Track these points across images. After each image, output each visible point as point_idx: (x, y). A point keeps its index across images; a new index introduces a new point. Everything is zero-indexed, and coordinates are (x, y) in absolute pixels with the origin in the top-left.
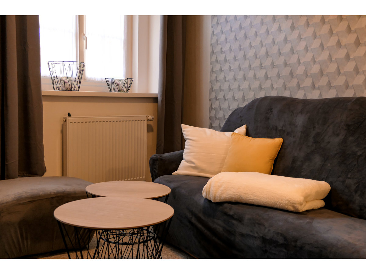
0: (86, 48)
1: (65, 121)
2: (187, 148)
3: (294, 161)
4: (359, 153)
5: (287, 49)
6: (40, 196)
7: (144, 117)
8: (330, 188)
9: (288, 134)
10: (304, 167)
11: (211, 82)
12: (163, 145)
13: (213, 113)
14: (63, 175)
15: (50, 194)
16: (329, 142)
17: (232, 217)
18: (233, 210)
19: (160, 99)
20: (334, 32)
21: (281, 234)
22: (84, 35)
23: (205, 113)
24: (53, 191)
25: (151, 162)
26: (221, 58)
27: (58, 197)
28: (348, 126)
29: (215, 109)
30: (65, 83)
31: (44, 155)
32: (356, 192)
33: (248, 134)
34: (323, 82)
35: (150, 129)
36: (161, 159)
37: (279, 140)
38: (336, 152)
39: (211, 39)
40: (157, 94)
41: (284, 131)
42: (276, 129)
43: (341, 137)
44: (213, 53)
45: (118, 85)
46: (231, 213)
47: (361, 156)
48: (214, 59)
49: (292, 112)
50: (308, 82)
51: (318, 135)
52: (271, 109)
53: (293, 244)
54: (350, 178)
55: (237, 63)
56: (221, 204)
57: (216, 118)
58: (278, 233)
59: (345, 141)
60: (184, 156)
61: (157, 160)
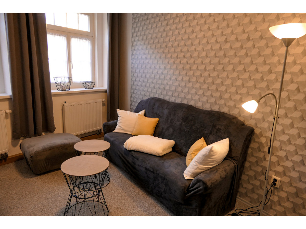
0: (72, 68)
1: (64, 106)
2: (119, 120)
3: (163, 129)
4: (186, 130)
5: (162, 77)
6: (53, 147)
7: (101, 100)
8: (175, 143)
9: (161, 117)
10: (166, 132)
11: (131, 85)
12: (110, 112)
13: (132, 99)
14: (64, 132)
15: (58, 146)
16: (175, 124)
17: (135, 157)
18: (135, 155)
19: (108, 91)
20: (181, 74)
21: (152, 168)
22: (71, 61)
23: (129, 99)
24: (59, 144)
25: (103, 126)
26: (136, 75)
27: (62, 146)
28: (183, 118)
29: (133, 97)
30: (63, 87)
31: (54, 121)
32: (184, 146)
33: (145, 115)
34: (176, 94)
35: (104, 105)
36: (108, 125)
37: (157, 119)
38: (178, 128)
39: (131, 65)
40: (107, 89)
41: (159, 115)
42: (156, 114)
43: (180, 122)
44: (132, 72)
45: (88, 85)
46: (135, 156)
47: (186, 131)
48: (132, 75)
49: (163, 107)
50: (170, 93)
51: (172, 119)
52: (155, 105)
53: (156, 172)
54: (182, 140)
55: (142, 79)
56: (131, 151)
57: (133, 102)
58: (151, 167)
59: (181, 124)
60: (118, 124)
61: (106, 125)
